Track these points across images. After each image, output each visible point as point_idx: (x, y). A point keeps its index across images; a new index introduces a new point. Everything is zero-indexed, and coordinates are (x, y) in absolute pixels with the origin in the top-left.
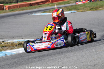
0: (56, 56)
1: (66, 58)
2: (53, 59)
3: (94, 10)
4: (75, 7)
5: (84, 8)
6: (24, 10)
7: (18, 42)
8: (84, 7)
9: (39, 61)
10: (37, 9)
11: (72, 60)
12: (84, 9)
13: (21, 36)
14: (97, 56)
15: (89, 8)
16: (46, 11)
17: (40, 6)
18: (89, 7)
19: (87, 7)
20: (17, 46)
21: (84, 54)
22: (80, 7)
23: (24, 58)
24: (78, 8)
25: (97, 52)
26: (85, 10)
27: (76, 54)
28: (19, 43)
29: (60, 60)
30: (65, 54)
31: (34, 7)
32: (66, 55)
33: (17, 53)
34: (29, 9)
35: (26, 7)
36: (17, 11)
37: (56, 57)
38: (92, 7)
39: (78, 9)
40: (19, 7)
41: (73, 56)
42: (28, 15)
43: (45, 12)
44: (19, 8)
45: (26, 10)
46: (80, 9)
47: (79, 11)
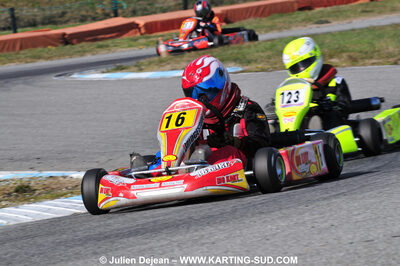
0: (164, 236)
1: (203, 244)
5: (269, 57)
6: (38, 58)
7: (13, 180)
8: (269, 53)
9: (95, 253)
10: (89, 58)
12: (272, 60)
13: (27, 160)
16: (124, 64)
17: (101, 47)
20: (9, 195)
21: (271, 229)
22: (256, 54)
23: (40, 241)
24: (248, 57)
25: (322, 226)
26: (276, 64)
27: (238, 232)
28: (19, 183)
31: (78, 47)
33: (11, 223)
34: (60, 56)
35: (46, 49)
36: (11, 61)
37: (165, 239)
39: (249, 62)
40: (21, 48)
42: (53, 78)
43: (120, 69)
44: (21, 52)
45: (47, 59)
46: (256, 61)
47: (253, 66)
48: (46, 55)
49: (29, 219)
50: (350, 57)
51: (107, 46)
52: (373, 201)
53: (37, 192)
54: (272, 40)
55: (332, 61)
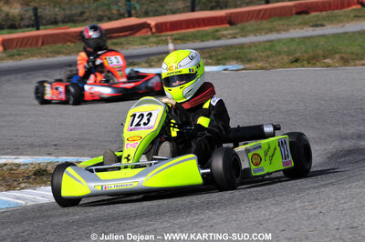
3: (303, 66)
4: (238, 51)
5: (268, 57)
6: (59, 53)
7: (32, 164)
8: (269, 53)
12: (270, 60)
13: (46, 146)
14: (311, 224)
15: (286, 59)
16: (136, 61)
17: (115, 44)
18: (288, 55)
19: (280, 53)
20: (28, 177)
21: (265, 214)
22: (256, 54)
23: (54, 221)
24: (249, 56)
25: (311, 212)
26: (274, 62)
27: (235, 217)
28: (37, 167)
32: (203, 217)
33: (29, 204)
35: (65, 46)
36: (34, 56)
37: (167, 221)
38: (298, 55)
39: (249, 61)
40: (43, 44)
41: (225, 222)
43: (132, 65)
44: (43, 48)
45: (66, 54)
46: (256, 60)
47: (253, 65)
48: (65, 51)
49: (45, 200)
50: (342, 58)
51: (121, 44)
54: (271, 41)
55: (326, 61)
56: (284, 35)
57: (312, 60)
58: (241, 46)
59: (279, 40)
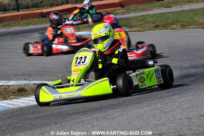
0: (89, 114)
1: (108, 119)
2: (83, 121)
3: (161, 29)
4: (126, 21)
5: (142, 25)
6: (30, 24)
7: (16, 85)
8: (142, 22)
9: (55, 123)
11: (119, 123)
12: (143, 26)
13: (23, 75)
14: (166, 117)
15: (152, 26)
18: (153, 24)
19: (148, 22)
20: (15, 93)
21: (141, 112)
22: (136, 23)
23: (29, 116)
24: (132, 24)
25: (166, 110)
26: (145, 27)
27: (125, 113)
28: (19, 87)
29: (96, 123)
30: (105, 112)
32: (108, 113)
33: (15, 107)
34: (40, 23)
35: (33, 20)
36: (16, 26)
37: (90, 116)
38: (158, 23)
39: (132, 27)
40: (21, 19)
41: (120, 116)
42: (37, 34)
44: (22, 21)
45: (34, 24)
46: (135, 26)
47: (134, 29)
48: (33, 23)
49: (24, 105)
52: (191, 97)
53: (28, 91)
54: (143, 16)
55: (173, 26)
56: (150, 12)
57: (166, 26)
58: (128, 19)
59: (147, 15)
